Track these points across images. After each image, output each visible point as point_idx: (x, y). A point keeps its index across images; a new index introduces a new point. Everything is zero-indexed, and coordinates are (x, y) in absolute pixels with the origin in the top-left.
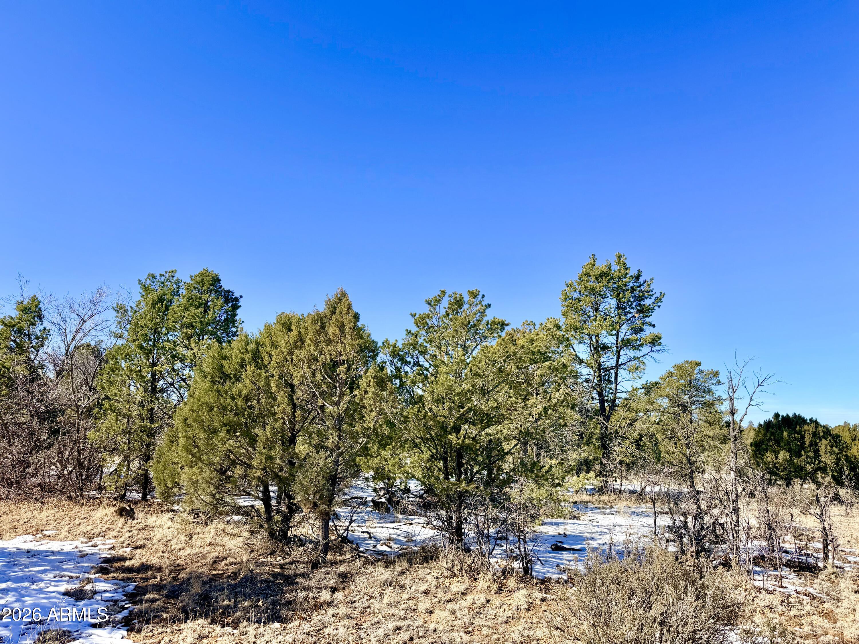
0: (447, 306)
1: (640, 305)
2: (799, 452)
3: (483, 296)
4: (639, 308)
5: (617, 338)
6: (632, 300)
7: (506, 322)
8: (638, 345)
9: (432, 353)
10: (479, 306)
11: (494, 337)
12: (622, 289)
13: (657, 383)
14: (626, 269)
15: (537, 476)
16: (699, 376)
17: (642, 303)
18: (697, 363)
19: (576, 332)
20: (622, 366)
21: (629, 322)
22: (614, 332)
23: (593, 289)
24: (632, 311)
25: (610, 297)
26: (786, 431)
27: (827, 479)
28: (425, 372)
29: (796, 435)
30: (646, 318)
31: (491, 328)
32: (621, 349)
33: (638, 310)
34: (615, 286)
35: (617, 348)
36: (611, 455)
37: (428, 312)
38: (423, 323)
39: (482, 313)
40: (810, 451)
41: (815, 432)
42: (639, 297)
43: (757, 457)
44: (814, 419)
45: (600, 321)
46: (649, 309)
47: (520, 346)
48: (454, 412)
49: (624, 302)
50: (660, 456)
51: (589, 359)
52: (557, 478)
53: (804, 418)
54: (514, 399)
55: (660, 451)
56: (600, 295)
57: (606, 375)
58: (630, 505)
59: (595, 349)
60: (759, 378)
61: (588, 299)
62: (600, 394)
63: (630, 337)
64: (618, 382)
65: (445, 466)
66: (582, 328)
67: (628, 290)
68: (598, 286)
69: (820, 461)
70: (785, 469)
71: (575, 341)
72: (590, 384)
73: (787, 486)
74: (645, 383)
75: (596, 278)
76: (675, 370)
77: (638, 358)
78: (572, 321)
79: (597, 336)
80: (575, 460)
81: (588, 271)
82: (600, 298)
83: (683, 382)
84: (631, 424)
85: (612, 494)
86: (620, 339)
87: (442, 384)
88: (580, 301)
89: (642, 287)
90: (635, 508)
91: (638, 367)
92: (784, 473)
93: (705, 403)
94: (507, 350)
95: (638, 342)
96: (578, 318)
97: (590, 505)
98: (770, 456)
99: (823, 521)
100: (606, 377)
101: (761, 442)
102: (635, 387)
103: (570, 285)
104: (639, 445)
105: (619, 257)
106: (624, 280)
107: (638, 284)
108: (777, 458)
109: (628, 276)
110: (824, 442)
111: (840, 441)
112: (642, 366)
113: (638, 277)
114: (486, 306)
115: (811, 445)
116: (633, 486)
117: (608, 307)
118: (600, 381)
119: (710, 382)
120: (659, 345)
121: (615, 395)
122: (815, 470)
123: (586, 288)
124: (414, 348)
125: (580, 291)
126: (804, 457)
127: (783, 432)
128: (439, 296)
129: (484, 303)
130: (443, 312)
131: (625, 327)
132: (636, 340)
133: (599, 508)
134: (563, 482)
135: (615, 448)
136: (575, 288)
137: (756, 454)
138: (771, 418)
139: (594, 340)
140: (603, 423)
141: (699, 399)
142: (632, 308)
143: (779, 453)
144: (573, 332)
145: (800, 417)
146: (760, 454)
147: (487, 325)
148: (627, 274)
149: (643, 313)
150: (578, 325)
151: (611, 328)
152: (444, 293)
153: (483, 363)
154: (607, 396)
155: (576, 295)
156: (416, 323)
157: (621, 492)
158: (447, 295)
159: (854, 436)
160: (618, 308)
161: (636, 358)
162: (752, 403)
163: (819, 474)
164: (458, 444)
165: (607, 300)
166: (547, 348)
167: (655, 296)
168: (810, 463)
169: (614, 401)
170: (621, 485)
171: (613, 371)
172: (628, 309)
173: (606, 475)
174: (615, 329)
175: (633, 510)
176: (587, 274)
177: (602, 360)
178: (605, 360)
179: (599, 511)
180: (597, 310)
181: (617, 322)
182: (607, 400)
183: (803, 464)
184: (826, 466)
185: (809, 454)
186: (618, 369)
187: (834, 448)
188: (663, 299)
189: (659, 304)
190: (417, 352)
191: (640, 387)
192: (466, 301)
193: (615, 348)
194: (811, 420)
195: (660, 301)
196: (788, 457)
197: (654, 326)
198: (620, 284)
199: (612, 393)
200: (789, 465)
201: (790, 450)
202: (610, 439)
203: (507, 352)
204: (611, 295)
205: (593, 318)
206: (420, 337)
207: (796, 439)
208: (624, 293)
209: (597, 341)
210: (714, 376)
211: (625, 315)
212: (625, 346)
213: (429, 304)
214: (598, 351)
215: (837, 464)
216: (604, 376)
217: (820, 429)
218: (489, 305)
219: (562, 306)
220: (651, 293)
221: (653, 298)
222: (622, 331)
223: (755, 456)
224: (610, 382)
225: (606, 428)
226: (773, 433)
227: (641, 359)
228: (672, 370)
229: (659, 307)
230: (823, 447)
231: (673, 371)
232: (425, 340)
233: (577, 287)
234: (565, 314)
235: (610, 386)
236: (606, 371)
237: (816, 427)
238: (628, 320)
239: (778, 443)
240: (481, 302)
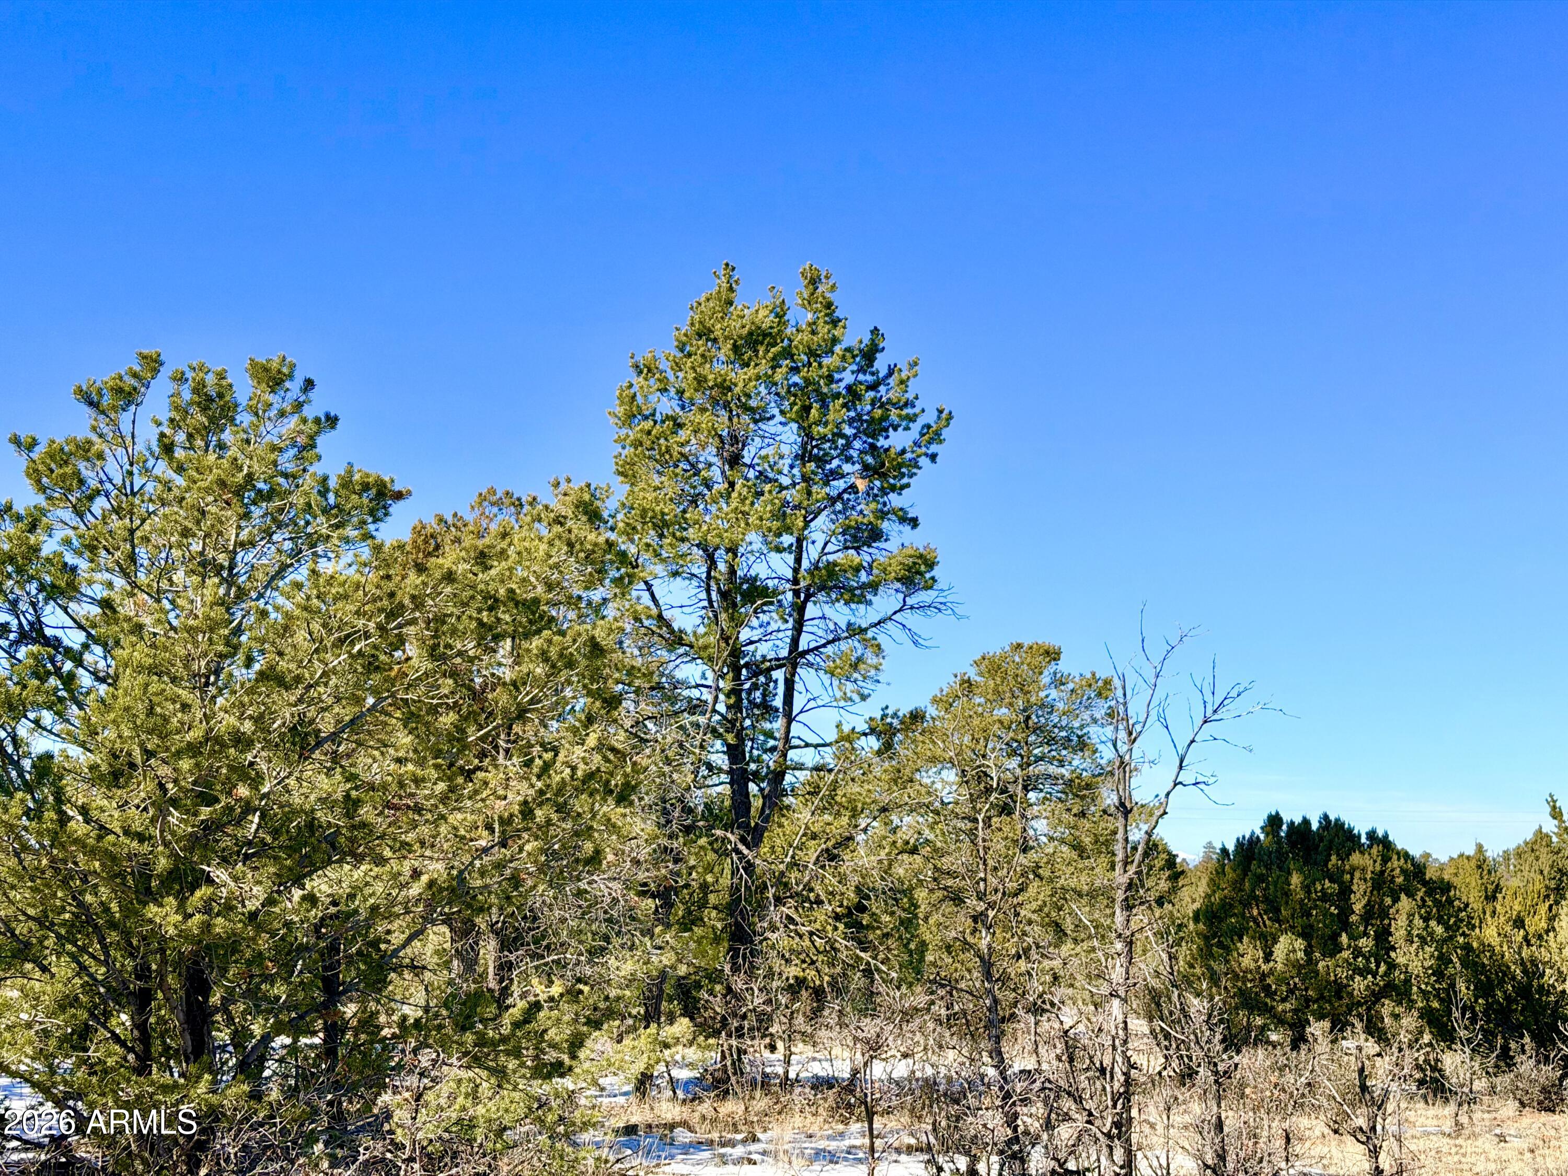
0: (165, 415)
1: (873, 447)
2: (1335, 936)
3: (309, 384)
4: (869, 460)
5: (798, 560)
6: (848, 431)
7: (397, 487)
8: (863, 586)
9: (99, 592)
10: (292, 422)
11: (347, 540)
12: (817, 391)
13: (916, 716)
14: (835, 323)
15: (482, 1041)
16: (1054, 694)
17: (882, 442)
18: (1047, 653)
19: (661, 536)
20: (810, 657)
21: (839, 506)
22: (787, 540)
23: (725, 387)
24: (847, 468)
25: (779, 418)
26: (1300, 870)
27: (1410, 1021)
28: (68, 666)
29: (1327, 884)
30: (892, 496)
31: (337, 506)
32: (807, 599)
33: (866, 467)
34: (796, 379)
35: (796, 593)
36: (758, 961)
37: (83, 433)
38: (63, 477)
39: (304, 448)
40: (1365, 934)
41: (1382, 872)
42: (872, 421)
43: (1212, 955)
44: (1380, 833)
45: (743, 501)
46: (900, 466)
47: (438, 575)
48: (175, 816)
49: (823, 438)
50: (922, 960)
51: (702, 630)
52: (554, 1046)
53: (1350, 830)
54: (410, 767)
55: (923, 945)
56: (747, 409)
57: (755, 687)
58: (814, 1129)
59: (724, 595)
60: (1208, 697)
61: (704, 420)
62: (735, 753)
63: (838, 557)
64: (795, 711)
65: (141, 1026)
66: (683, 522)
67: (837, 396)
68: (740, 376)
69: (1392, 966)
70: (1291, 991)
71: (659, 569)
72: (702, 720)
73: (1295, 1047)
74: (878, 715)
75: (735, 348)
76: (981, 674)
77: (863, 631)
78: (651, 496)
79: (733, 550)
80: (631, 980)
81: (709, 324)
82: (746, 418)
83: (1002, 712)
84: (831, 856)
85: (758, 1094)
86: (805, 564)
87: (127, 709)
88: (680, 426)
89: (882, 389)
90: (829, 1138)
91: (860, 660)
92: (1288, 1006)
93: (1069, 783)
94: (390, 586)
95: (863, 575)
96: (671, 488)
97: (683, 1136)
98: (1250, 951)
99: (1375, 1152)
100: (758, 694)
101: (1226, 906)
102: (846, 729)
103: (646, 370)
104: (859, 926)
105: (814, 282)
106: (826, 361)
107: (869, 378)
108: (1268, 957)
109: (838, 349)
110: (1405, 903)
111: (1450, 902)
112: (871, 659)
113: (869, 354)
114: (317, 421)
115: (1367, 917)
116: (826, 1065)
117: (770, 451)
118: (736, 707)
119: (1086, 716)
120: (928, 588)
121: (784, 755)
122: (1377, 996)
123: (700, 381)
124: (20, 570)
125: (680, 393)
126: (1346, 954)
127: (1289, 873)
128: (135, 375)
129: (309, 412)
130: (148, 436)
131: (822, 522)
132: (857, 569)
133: (711, 1143)
134: (574, 1057)
135: (773, 936)
136: (664, 380)
137: (1209, 946)
138: (1258, 832)
139: (722, 566)
140: (738, 852)
141: (1053, 769)
142: (849, 459)
143: (1275, 941)
144: (651, 537)
145: (1339, 825)
146: (1220, 945)
147: (323, 493)
148: (835, 341)
149: (883, 476)
150: (671, 510)
151: (776, 524)
152: (154, 363)
153: (301, 636)
154: (758, 760)
155: (667, 406)
156: (35, 475)
157: (787, 1083)
158: (166, 372)
159: (1491, 888)
160: (803, 456)
161: (854, 631)
162: (1183, 777)
163: (1387, 1007)
164: (183, 935)
165: (770, 427)
166: (550, 587)
167: (921, 422)
168: (1363, 972)
169: (778, 776)
170: (788, 1062)
171: (779, 675)
172: (835, 463)
173: (740, 1029)
174: (788, 530)
175: (822, 1144)
176: (704, 333)
177: (745, 634)
178: (756, 635)
179: (707, 1155)
180: (734, 461)
181: (798, 507)
182: (756, 774)
183: (1342, 973)
184: (1407, 981)
185: (1363, 942)
186: (795, 666)
187: (1433, 923)
188: (945, 433)
189: (933, 448)
190: (33, 588)
191: (862, 727)
192: (243, 399)
193: (789, 595)
194: (1372, 835)
195: (937, 438)
196: (1300, 955)
197: (914, 523)
198: (813, 374)
199: (773, 749)
200: (1303, 981)
201: (1305, 934)
202: (761, 906)
203: (392, 595)
204: (782, 412)
205: (720, 487)
206: (49, 530)
207: (1325, 897)
208: (824, 406)
209: (732, 571)
210: (1099, 695)
211: (827, 483)
212: (822, 588)
213: (91, 404)
214: (735, 605)
215: (1439, 974)
216: (749, 692)
217: (1395, 863)
218: (332, 421)
219: (621, 441)
220: (908, 411)
221: (916, 427)
222: (814, 536)
223: (1206, 954)
224: (767, 709)
225: (749, 868)
226: (1261, 879)
227: (870, 634)
228: (972, 674)
229: (933, 457)
230: (1402, 921)
231: (975, 678)
232: (67, 542)
233: (670, 375)
234: (627, 472)
235: (767, 726)
236: (756, 675)
237: (1386, 860)
238: (833, 500)
239: (1274, 909)
240: (298, 406)
